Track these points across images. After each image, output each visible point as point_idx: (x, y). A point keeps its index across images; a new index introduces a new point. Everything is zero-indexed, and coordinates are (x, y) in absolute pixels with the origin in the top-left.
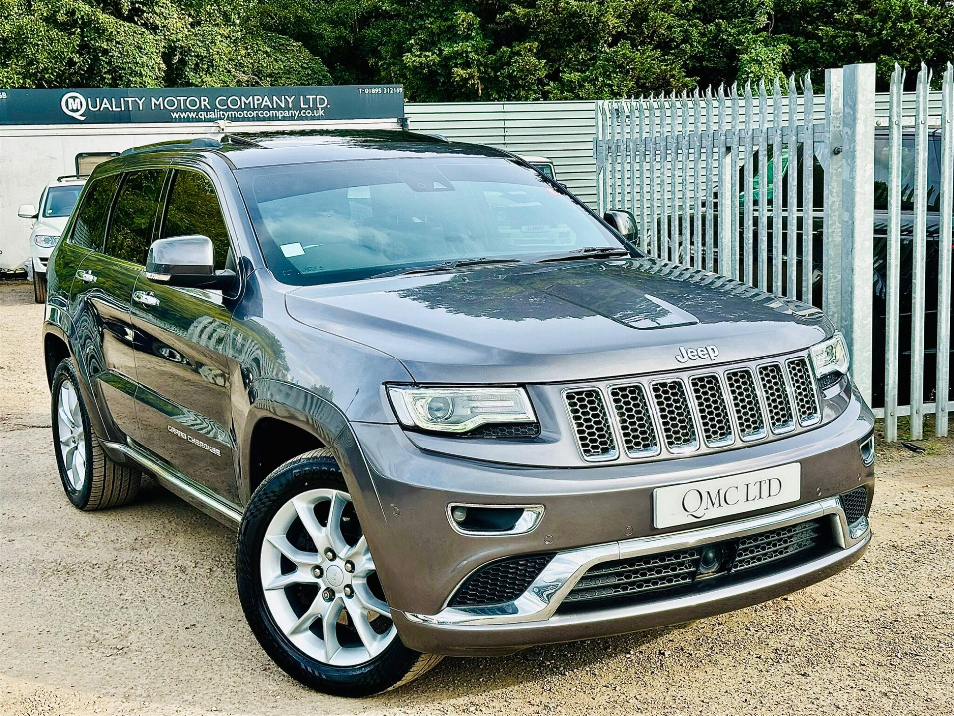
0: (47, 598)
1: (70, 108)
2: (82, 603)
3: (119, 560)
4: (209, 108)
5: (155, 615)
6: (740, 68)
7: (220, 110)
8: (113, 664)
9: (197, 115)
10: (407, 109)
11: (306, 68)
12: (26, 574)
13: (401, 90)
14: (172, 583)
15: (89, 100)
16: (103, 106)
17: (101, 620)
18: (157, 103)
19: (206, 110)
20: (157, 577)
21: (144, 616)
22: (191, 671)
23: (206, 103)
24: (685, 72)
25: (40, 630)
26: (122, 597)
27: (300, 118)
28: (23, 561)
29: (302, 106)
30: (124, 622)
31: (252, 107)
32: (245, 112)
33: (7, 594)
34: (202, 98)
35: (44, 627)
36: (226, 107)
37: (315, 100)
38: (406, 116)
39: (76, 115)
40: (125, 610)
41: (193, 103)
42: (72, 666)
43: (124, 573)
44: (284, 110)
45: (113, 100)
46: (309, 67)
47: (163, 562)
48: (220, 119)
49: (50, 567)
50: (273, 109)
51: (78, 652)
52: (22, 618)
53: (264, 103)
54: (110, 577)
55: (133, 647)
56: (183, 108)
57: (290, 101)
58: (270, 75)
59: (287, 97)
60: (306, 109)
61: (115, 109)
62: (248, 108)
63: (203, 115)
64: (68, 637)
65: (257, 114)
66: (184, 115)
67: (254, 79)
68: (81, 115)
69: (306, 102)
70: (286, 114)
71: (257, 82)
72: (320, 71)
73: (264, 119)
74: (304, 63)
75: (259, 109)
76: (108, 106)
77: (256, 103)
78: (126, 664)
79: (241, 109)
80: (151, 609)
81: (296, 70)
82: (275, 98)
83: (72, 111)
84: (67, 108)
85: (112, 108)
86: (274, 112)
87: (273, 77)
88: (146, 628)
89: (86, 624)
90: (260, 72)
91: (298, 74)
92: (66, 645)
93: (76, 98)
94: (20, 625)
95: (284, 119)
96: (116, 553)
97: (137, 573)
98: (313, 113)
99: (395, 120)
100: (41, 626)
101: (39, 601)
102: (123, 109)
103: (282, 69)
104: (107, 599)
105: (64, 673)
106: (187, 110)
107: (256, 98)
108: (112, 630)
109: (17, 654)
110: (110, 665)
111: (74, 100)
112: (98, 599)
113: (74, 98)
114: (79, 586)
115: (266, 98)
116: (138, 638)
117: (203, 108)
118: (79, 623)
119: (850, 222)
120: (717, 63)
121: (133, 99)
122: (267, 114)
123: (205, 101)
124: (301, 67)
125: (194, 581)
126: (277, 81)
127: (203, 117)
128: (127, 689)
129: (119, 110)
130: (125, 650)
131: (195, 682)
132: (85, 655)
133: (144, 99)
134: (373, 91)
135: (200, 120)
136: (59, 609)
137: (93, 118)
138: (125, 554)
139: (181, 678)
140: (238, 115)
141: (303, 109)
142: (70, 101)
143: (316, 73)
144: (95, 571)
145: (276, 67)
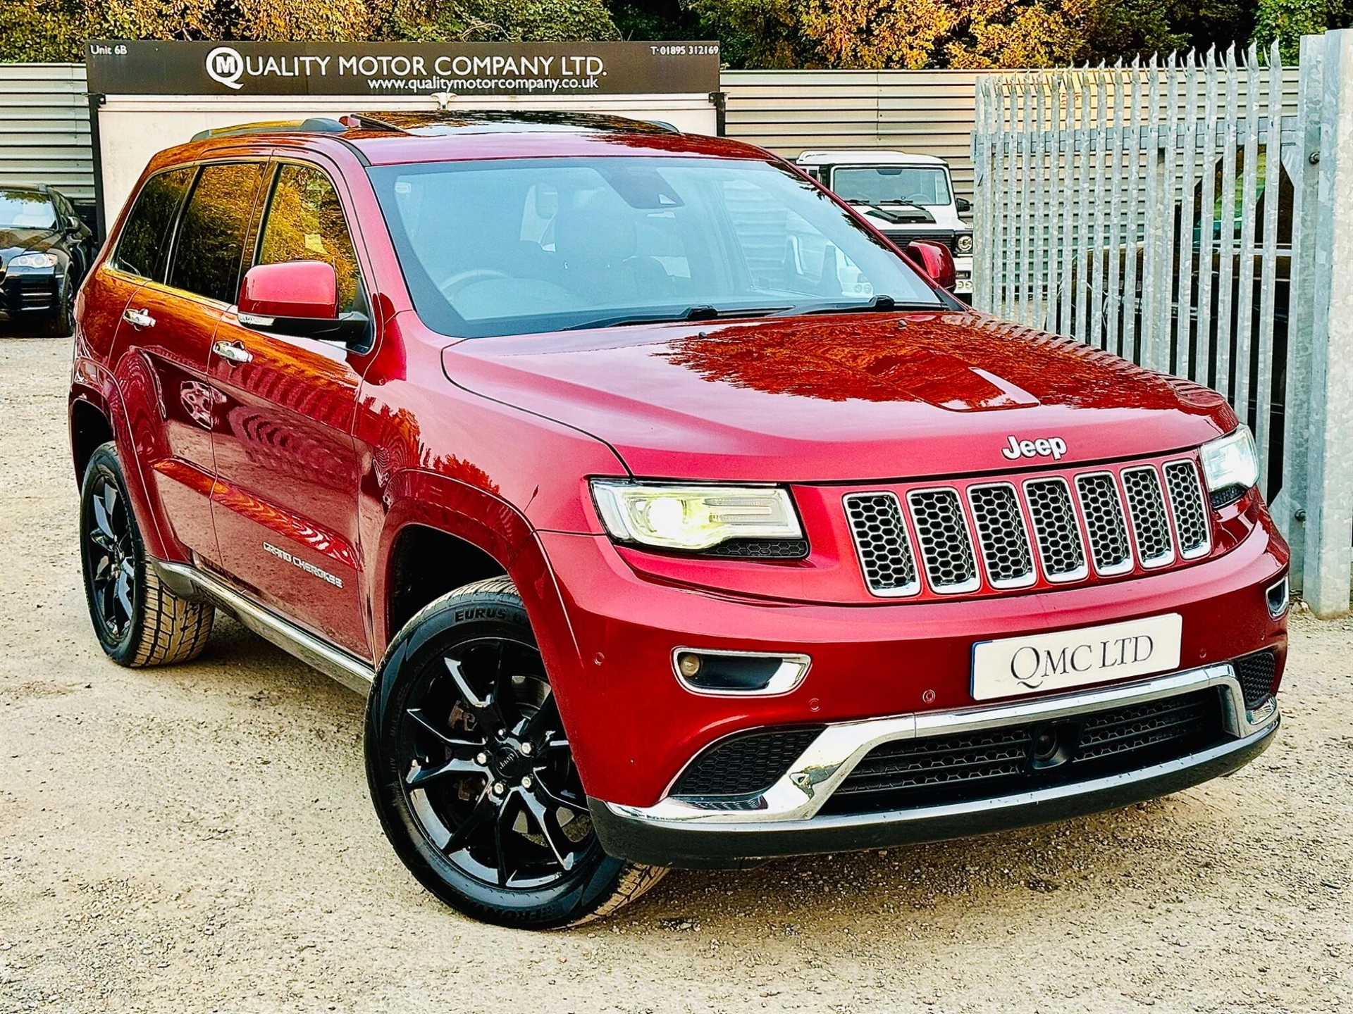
0: (131, 763)
1: (219, 71)
2: (177, 772)
3: (236, 719)
4: (425, 73)
5: (273, 792)
6: (1258, 20)
7: (442, 77)
8: (210, 850)
9: (406, 84)
10: (724, 80)
11: (576, 13)
12: (104, 731)
13: (716, 49)
14: (303, 751)
15: (248, 58)
16: (268, 68)
17: (199, 794)
18: (348, 65)
19: (420, 77)
20: (283, 743)
21: (258, 792)
22: (313, 863)
23: (420, 67)
24: (1168, 26)
25: (116, 803)
26: (233, 766)
27: (561, 91)
28: (103, 714)
29: (564, 73)
30: (231, 798)
31: (489, 73)
32: (478, 81)
33: (76, 755)
34: (415, 59)
35: (122, 800)
36: (449, 73)
37: (583, 64)
38: (722, 90)
39: (228, 82)
40: (233, 782)
41: (401, 66)
42: (154, 850)
43: (238, 736)
44: (536, 78)
45: (283, 59)
46: (581, 12)
47: (294, 723)
48: (441, 90)
49: (139, 723)
50: (521, 77)
51: (165, 832)
52: (94, 788)
53: (507, 68)
54: (219, 739)
55: (240, 831)
56: (385, 73)
57: (546, 64)
58: (522, 24)
59: (541, 58)
60: (570, 77)
61: (285, 74)
62: (482, 74)
63: (415, 85)
64: (153, 813)
65: (496, 84)
66: (386, 84)
67: (497, 29)
68: (236, 82)
69: (571, 66)
70: (540, 84)
71: (501, 35)
72: (598, 19)
73: (506, 92)
74: (575, 5)
75: (499, 76)
76: (275, 68)
77: (495, 66)
78: (227, 850)
79: (471, 76)
80: (269, 783)
81: (562, 16)
82: (523, 60)
83: (223, 74)
84: (215, 69)
85: (281, 71)
86: (522, 81)
87: (525, 26)
88: (260, 807)
89: (179, 798)
90: (506, 18)
91: (565, 21)
92: (148, 823)
93: (230, 55)
94: (90, 796)
95: (537, 92)
96: (230, 709)
97: (257, 736)
98: (580, 84)
99: (706, 96)
100: (118, 798)
101: (119, 766)
102: (297, 74)
103: (540, 14)
104: (211, 767)
105: (142, 858)
106: (391, 76)
107: (495, 59)
108: (214, 807)
109: (82, 832)
110: (206, 851)
111: (225, 60)
112: (199, 767)
113: (226, 56)
114: (177, 750)
115: (510, 59)
116: (248, 819)
117: (415, 73)
118: (169, 795)
119: (1327, 266)
120: (1222, 13)
121: (313, 58)
122: (510, 84)
123: (418, 62)
124: (570, 11)
125: (333, 749)
126: (532, 32)
127: (415, 87)
128: (224, 881)
129: (292, 74)
130: (228, 833)
131: (316, 877)
132: (173, 836)
133: (328, 59)
134: (674, 50)
135: (411, 92)
136: (145, 778)
137: (253, 86)
138: (244, 711)
139: (299, 871)
140: (467, 84)
141: (566, 77)
142: (220, 60)
143: (592, 21)
144: (199, 731)
145: (532, 12)
